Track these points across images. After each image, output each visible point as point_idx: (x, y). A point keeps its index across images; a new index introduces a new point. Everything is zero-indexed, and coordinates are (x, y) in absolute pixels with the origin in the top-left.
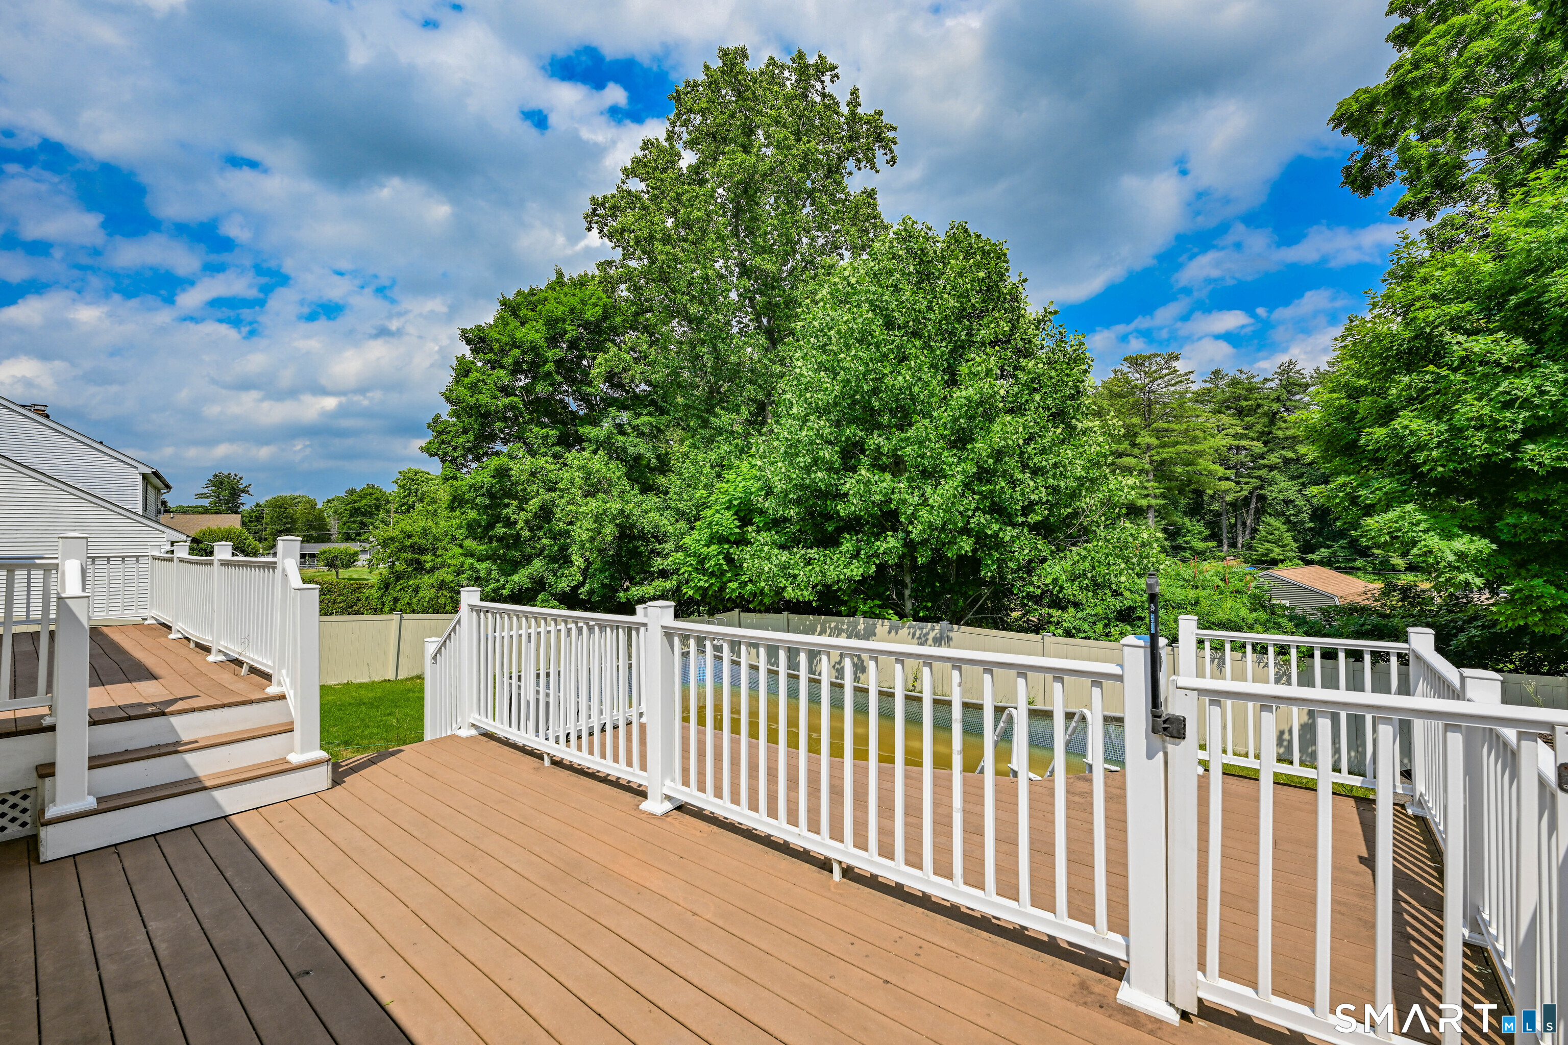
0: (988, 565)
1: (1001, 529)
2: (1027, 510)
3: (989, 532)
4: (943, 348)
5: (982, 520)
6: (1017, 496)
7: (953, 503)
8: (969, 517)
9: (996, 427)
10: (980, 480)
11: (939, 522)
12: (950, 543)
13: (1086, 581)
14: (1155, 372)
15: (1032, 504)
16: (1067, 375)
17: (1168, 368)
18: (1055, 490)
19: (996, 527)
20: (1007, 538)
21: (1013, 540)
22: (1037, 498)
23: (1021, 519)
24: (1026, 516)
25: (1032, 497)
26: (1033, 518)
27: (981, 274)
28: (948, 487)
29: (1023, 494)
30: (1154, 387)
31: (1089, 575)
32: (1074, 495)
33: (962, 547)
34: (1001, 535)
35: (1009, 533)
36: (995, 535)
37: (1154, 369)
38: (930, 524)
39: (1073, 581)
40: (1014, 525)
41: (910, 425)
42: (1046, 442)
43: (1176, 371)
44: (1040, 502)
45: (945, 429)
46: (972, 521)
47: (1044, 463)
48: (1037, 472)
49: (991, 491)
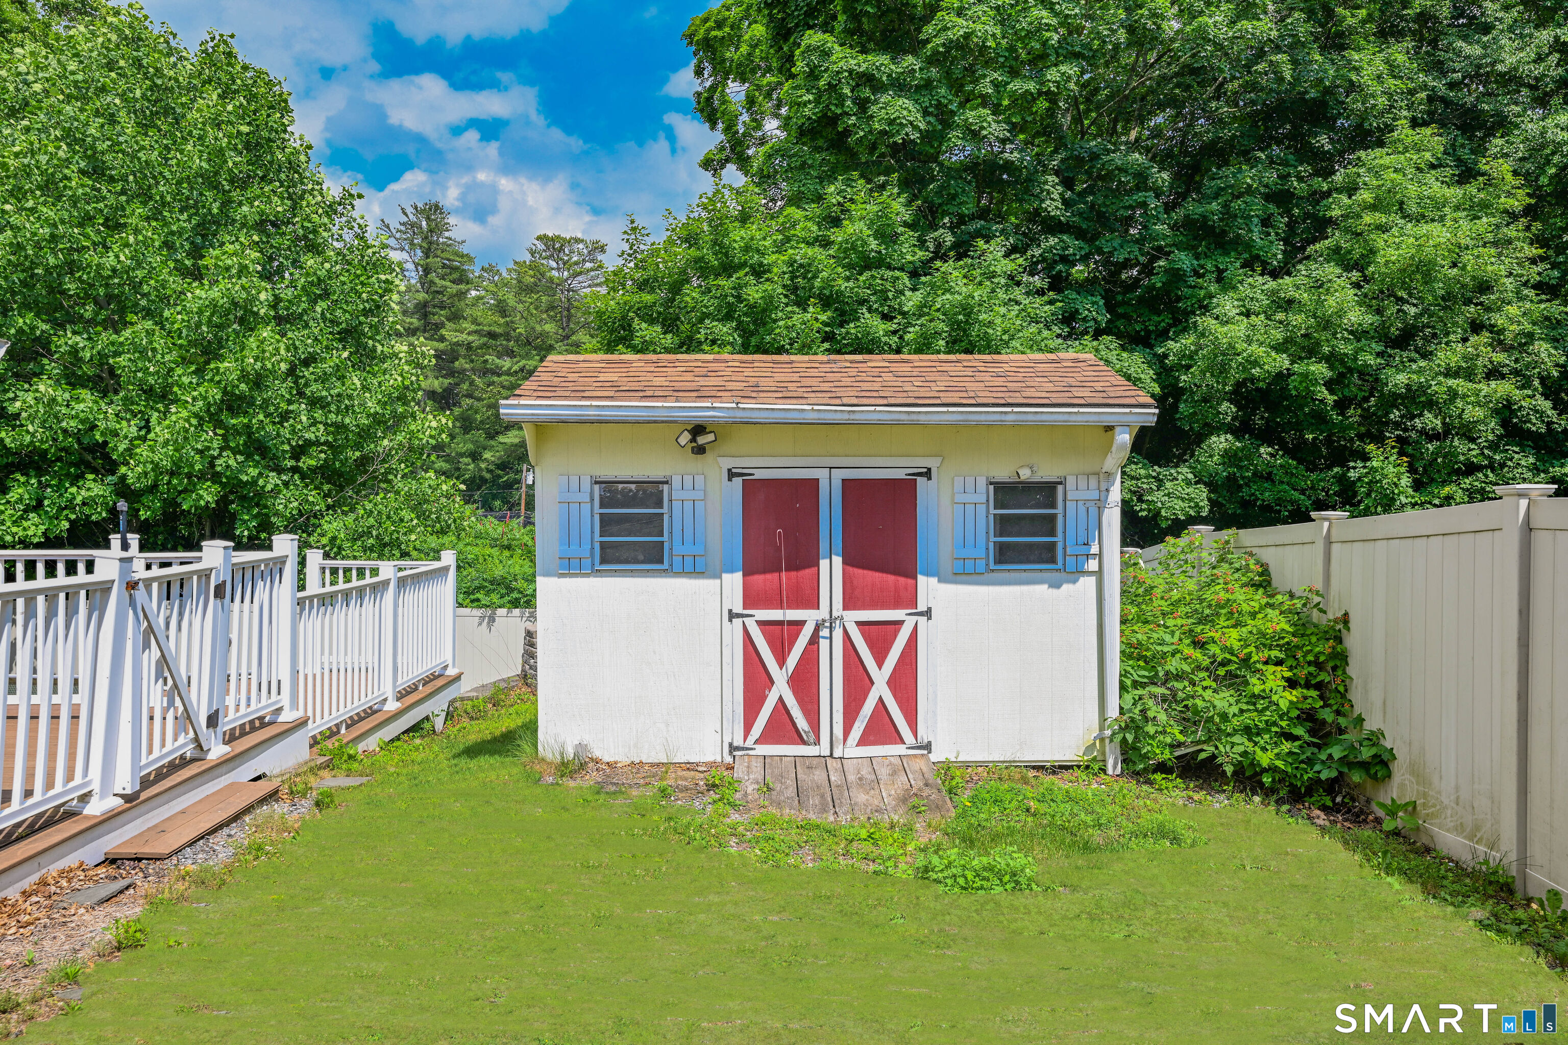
0: (245, 522)
1: (260, 474)
2: (298, 452)
3: (244, 478)
4: (183, 222)
5: (231, 462)
6: (286, 433)
7: (186, 439)
8: (214, 458)
9: (252, 342)
10: (230, 409)
11: (166, 464)
12: (185, 491)
13: (371, 541)
14: (576, 263)
15: (309, 443)
16: (362, 283)
17: (592, 261)
18: (340, 427)
19: (254, 472)
20: (269, 487)
21: (276, 491)
22: (313, 437)
23: (290, 463)
24: (298, 460)
25: (307, 436)
26: (307, 462)
27: (245, 129)
28: (179, 415)
29: (293, 431)
30: (575, 284)
31: (374, 533)
32: (365, 434)
33: (201, 497)
34: (261, 482)
35: (273, 480)
36: (254, 482)
37: (575, 259)
38: (156, 466)
39: (356, 540)
40: (279, 470)
41: (126, 324)
42: (327, 366)
43: (601, 267)
44: (317, 443)
45: (180, 337)
46: (218, 462)
47: (324, 393)
48: (315, 402)
49: (248, 426)
